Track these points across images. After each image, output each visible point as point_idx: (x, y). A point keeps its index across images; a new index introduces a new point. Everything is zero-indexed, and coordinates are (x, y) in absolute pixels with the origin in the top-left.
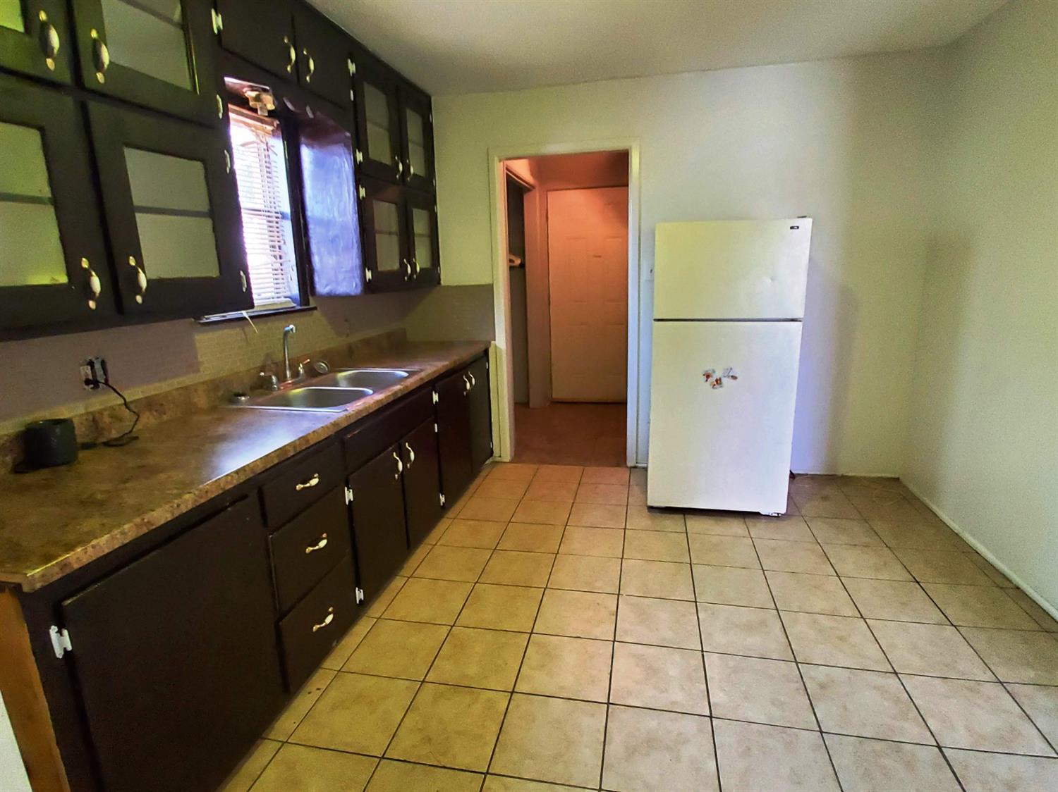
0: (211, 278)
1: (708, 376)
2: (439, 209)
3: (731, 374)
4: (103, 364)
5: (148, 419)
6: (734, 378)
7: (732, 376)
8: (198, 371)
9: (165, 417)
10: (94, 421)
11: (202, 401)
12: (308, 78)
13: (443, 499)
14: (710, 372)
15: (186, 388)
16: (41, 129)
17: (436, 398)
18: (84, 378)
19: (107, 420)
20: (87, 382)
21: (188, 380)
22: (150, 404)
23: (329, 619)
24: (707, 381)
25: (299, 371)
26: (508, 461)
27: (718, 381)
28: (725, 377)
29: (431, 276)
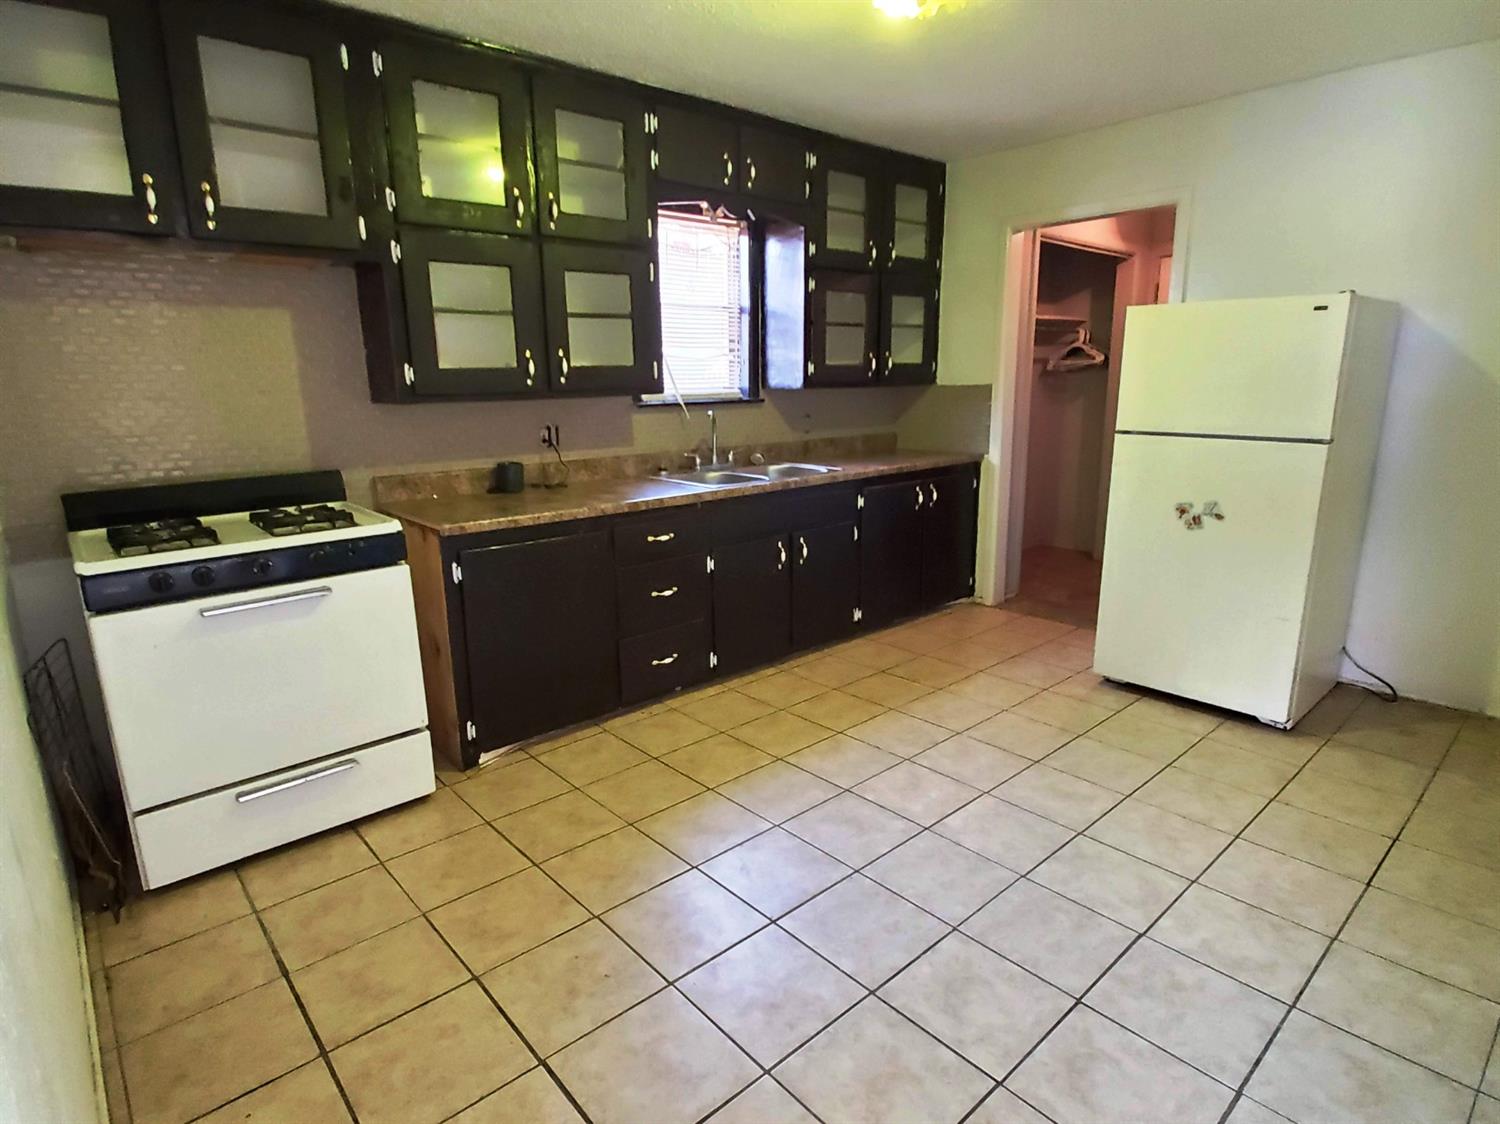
0: (625, 367)
1: (1182, 511)
2: (945, 295)
3: (1215, 511)
4: (557, 429)
5: (583, 476)
6: (1219, 517)
7: (1216, 515)
8: (632, 445)
9: (597, 477)
10: (544, 468)
11: (630, 470)
12: (750, 184)
13: (858, 615)
14: (1186, 506)
15: (618, 458)
16: (510, 268)
17: (861, 502)
18: (542, 438)
19: (552, 469)
20: (544, 441)
21: (622, 451)
22: (586, 464)
23: (668, 660)
24: (1180, 517)
25: (728, 458)
26: (989, 604)
27: (1197, 520)
28: (1206, 514)
29: (923, 374)
